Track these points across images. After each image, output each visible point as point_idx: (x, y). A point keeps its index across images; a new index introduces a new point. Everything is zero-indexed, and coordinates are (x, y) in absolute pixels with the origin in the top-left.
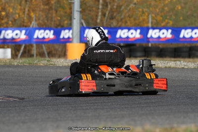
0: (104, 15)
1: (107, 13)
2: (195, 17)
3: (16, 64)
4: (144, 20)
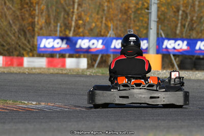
1: (187, 24)
3: (88, 73)
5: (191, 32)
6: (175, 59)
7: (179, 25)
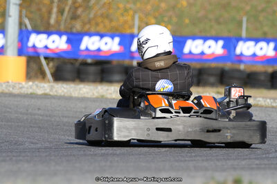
0: (61, 12)
1: (67, 9)
2: (210, 20)
4: (126, 22)
5: (73, 22)
6: (48, 64)
7: (55, 10)
